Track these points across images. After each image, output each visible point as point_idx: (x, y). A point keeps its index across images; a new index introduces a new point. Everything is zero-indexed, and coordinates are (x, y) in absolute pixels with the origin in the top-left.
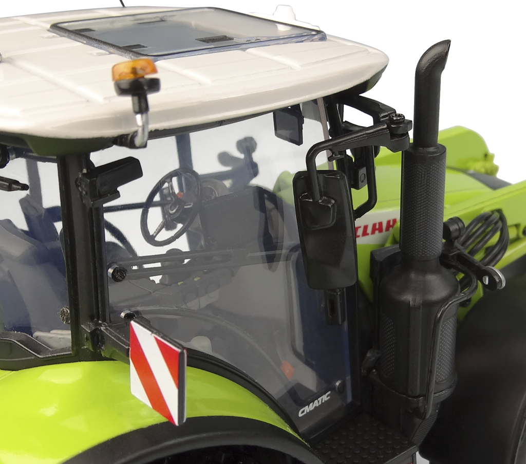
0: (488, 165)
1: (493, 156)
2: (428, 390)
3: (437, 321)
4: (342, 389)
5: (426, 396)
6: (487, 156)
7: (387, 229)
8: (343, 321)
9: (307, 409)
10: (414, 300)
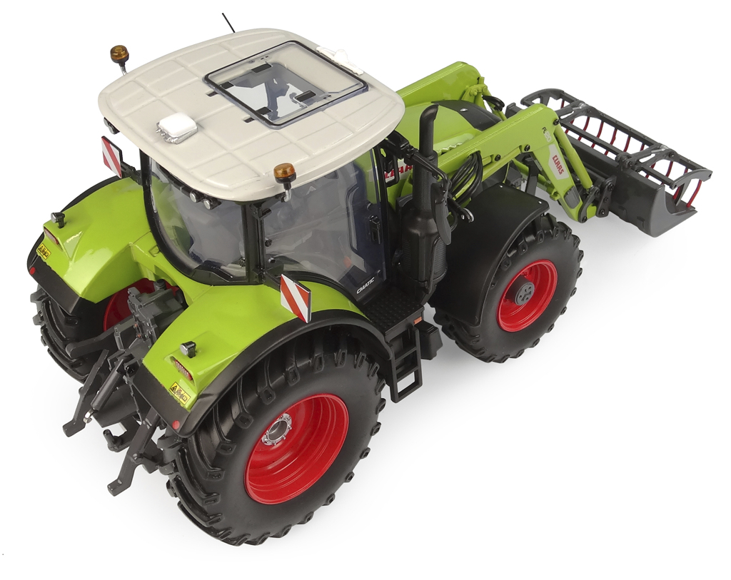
0: (479, 87)
1: (483, 79)
2: (430, 277)
3: (434, 246)
4: (381, 274)
5: (428, 281)
6: (479, 80)
7: (406, 170)
8: (381, 242)
9: (361, 289)
10: (421, 234)
